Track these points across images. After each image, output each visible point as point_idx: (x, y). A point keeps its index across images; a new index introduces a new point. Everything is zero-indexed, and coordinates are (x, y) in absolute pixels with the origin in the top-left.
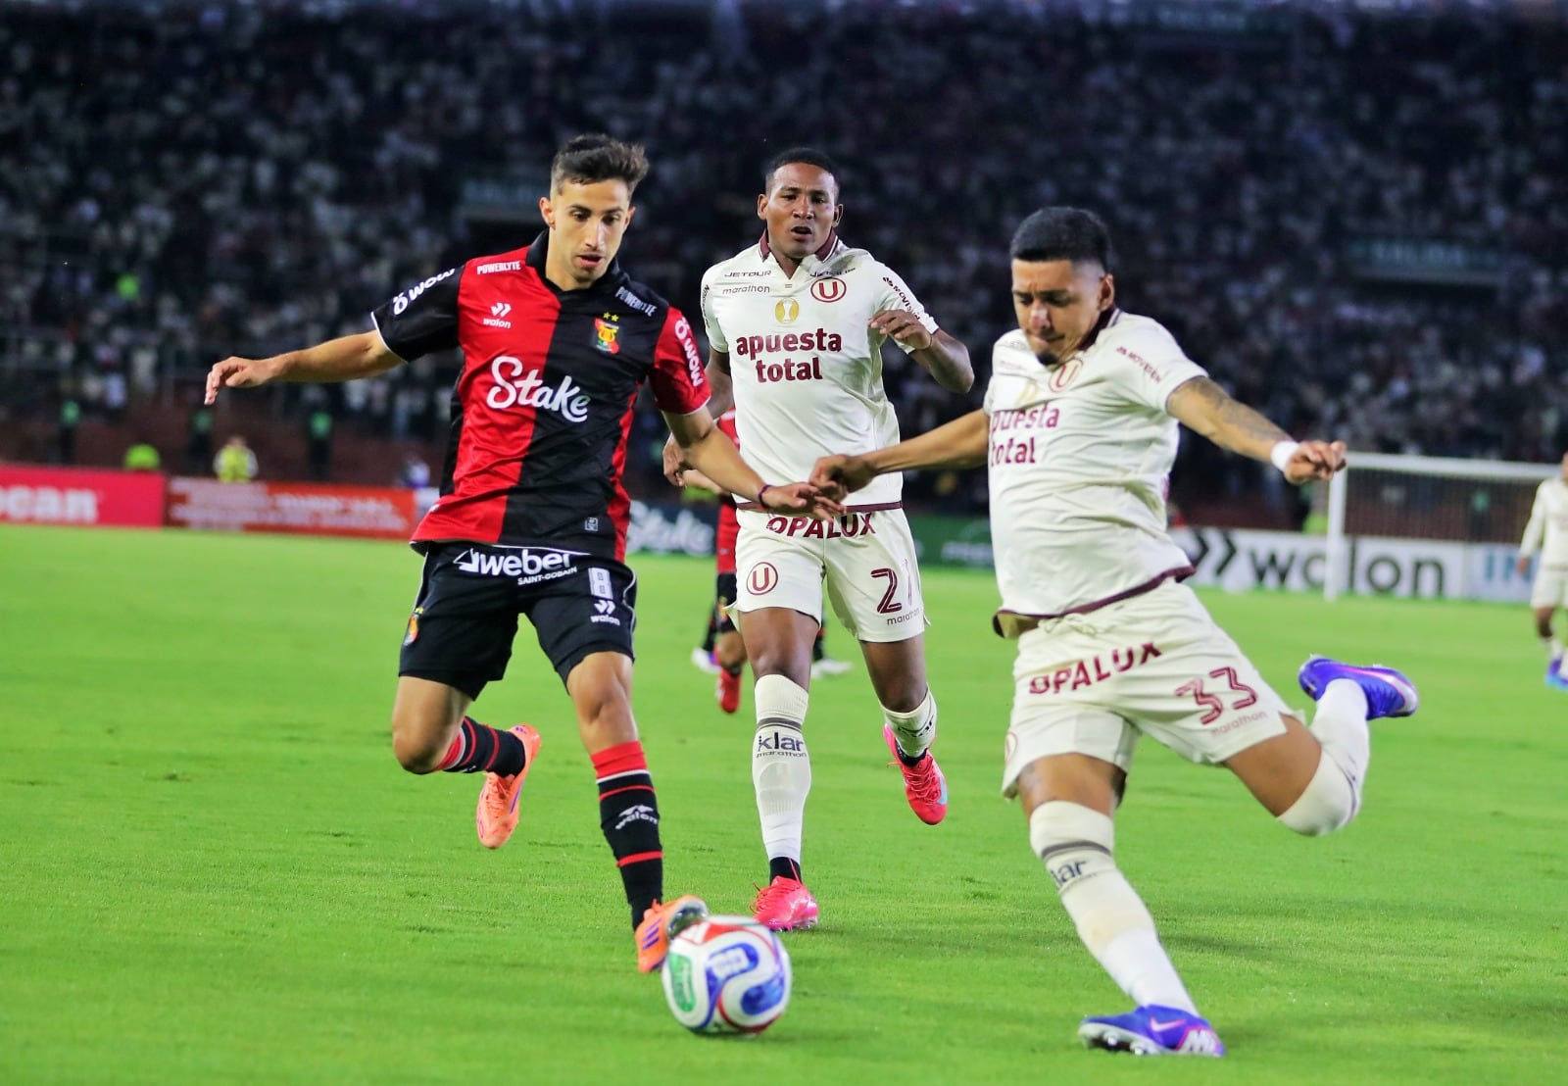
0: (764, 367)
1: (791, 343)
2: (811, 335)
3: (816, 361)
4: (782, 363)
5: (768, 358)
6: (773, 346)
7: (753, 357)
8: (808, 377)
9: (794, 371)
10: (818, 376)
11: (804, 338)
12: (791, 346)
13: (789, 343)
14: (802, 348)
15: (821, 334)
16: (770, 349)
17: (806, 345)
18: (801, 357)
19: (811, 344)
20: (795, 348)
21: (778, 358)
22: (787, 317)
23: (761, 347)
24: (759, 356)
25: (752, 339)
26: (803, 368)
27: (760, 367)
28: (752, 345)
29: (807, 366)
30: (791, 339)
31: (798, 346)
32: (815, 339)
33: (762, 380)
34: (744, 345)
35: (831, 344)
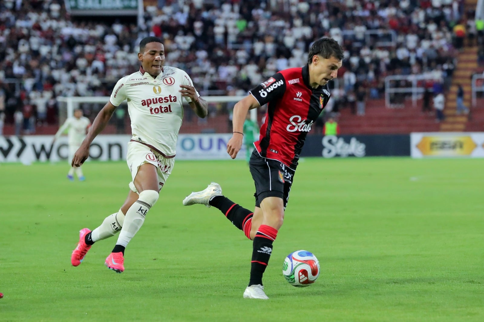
0: (153, 109)
1: (161, 100)
2: (167, 98)
3: (169, 106)
4: (159, 107)
5: (153, 106)
6: (155, 102)
7: (148, 106)
8: (167, 111)
9: (163, 110)
10: (170, 111)
11: (165, 98)
12: (161, 101)
13: (160, 100)
14: (165, 102)
15: (170, 97)
16: (154, 103)
17: (166, 101)
18: (164, 105)
19: (168, 101)
20: (163, 102)
21: (158, 106)
22: (158, 92)
23: (151, 103)
24: (150, 106)
25: (147, 100)
26: (166, 108)
27: (151, 110)
28: (148, 102)
29: (167, 107)
30: (161, 99)
31: (164, 101)
32: (169, 99)
33: (152, 113)
34: (145, 102)
35: (174, 100)
